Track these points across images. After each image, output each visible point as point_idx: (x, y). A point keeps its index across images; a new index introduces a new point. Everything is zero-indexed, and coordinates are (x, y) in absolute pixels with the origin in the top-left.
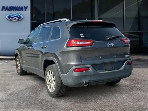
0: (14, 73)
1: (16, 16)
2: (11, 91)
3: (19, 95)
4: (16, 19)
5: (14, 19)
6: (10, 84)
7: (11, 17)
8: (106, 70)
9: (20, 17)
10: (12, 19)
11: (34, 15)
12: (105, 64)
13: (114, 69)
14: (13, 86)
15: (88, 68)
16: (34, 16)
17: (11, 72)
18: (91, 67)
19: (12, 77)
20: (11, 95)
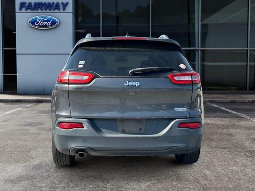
0: (43, 126)
1: (47, 21)
2: (36, 162)
3: (51, 168)
4: (46, 25)
5: (43, 26)
6: (34, 148)
7: (38, 23)
8: (123, 132)
9: (54, 23)
10: (39, 26)
11: (80, 19)
12: (123, 120)
13: (143, 131)
14: (41, 151)
15: (81, 124)
16: (79, 21)
17: (37, 125)
18: (85, 123)
19: (39, 134)
20: (36, 168)
